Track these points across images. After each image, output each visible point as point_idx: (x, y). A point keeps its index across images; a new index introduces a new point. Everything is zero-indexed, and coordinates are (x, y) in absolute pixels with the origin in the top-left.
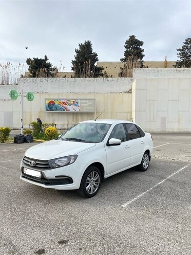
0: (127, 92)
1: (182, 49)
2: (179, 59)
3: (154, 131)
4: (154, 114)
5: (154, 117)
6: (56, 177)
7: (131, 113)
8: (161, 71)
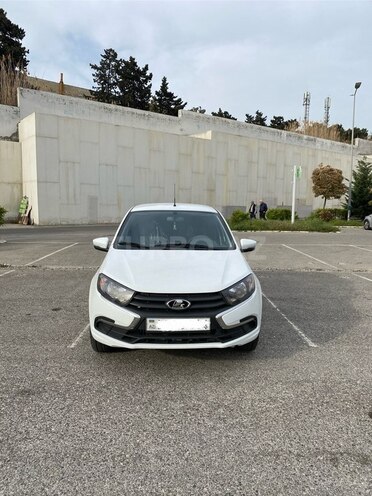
0: (6, 138)
1: (99, 66)
2: (96, 85)
3: (76, 222)
4: (74, 190)
5: (75, 195)
6: (241, 321)
7: (21, 184)
8: (77, 103)
